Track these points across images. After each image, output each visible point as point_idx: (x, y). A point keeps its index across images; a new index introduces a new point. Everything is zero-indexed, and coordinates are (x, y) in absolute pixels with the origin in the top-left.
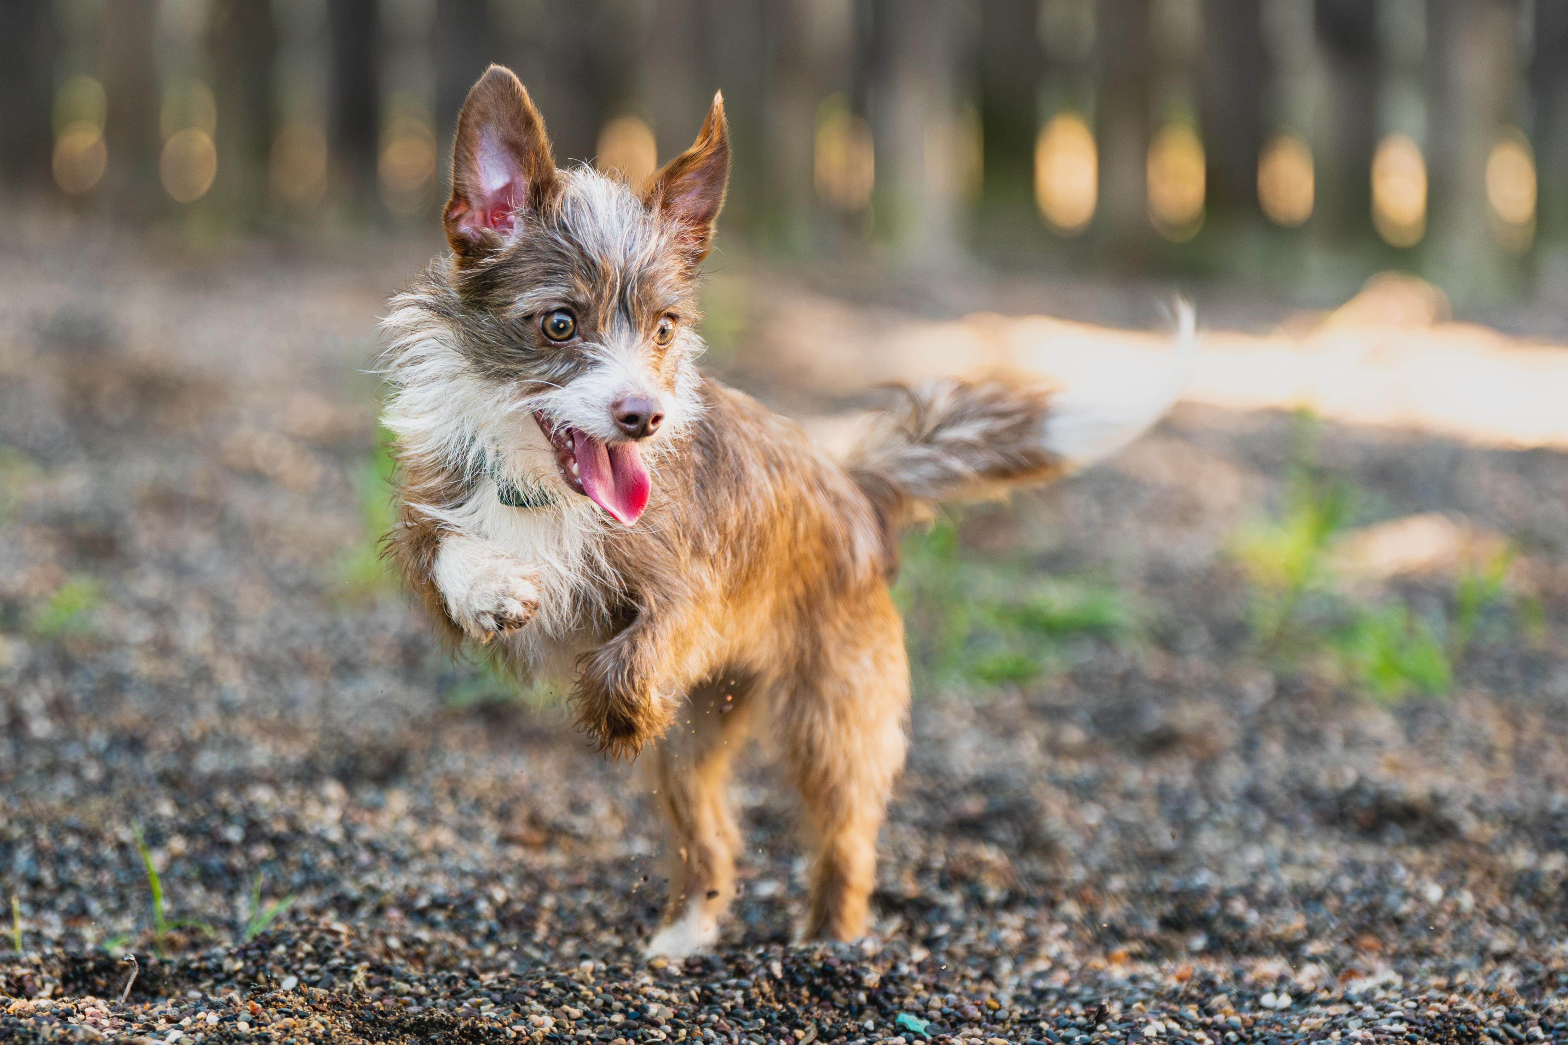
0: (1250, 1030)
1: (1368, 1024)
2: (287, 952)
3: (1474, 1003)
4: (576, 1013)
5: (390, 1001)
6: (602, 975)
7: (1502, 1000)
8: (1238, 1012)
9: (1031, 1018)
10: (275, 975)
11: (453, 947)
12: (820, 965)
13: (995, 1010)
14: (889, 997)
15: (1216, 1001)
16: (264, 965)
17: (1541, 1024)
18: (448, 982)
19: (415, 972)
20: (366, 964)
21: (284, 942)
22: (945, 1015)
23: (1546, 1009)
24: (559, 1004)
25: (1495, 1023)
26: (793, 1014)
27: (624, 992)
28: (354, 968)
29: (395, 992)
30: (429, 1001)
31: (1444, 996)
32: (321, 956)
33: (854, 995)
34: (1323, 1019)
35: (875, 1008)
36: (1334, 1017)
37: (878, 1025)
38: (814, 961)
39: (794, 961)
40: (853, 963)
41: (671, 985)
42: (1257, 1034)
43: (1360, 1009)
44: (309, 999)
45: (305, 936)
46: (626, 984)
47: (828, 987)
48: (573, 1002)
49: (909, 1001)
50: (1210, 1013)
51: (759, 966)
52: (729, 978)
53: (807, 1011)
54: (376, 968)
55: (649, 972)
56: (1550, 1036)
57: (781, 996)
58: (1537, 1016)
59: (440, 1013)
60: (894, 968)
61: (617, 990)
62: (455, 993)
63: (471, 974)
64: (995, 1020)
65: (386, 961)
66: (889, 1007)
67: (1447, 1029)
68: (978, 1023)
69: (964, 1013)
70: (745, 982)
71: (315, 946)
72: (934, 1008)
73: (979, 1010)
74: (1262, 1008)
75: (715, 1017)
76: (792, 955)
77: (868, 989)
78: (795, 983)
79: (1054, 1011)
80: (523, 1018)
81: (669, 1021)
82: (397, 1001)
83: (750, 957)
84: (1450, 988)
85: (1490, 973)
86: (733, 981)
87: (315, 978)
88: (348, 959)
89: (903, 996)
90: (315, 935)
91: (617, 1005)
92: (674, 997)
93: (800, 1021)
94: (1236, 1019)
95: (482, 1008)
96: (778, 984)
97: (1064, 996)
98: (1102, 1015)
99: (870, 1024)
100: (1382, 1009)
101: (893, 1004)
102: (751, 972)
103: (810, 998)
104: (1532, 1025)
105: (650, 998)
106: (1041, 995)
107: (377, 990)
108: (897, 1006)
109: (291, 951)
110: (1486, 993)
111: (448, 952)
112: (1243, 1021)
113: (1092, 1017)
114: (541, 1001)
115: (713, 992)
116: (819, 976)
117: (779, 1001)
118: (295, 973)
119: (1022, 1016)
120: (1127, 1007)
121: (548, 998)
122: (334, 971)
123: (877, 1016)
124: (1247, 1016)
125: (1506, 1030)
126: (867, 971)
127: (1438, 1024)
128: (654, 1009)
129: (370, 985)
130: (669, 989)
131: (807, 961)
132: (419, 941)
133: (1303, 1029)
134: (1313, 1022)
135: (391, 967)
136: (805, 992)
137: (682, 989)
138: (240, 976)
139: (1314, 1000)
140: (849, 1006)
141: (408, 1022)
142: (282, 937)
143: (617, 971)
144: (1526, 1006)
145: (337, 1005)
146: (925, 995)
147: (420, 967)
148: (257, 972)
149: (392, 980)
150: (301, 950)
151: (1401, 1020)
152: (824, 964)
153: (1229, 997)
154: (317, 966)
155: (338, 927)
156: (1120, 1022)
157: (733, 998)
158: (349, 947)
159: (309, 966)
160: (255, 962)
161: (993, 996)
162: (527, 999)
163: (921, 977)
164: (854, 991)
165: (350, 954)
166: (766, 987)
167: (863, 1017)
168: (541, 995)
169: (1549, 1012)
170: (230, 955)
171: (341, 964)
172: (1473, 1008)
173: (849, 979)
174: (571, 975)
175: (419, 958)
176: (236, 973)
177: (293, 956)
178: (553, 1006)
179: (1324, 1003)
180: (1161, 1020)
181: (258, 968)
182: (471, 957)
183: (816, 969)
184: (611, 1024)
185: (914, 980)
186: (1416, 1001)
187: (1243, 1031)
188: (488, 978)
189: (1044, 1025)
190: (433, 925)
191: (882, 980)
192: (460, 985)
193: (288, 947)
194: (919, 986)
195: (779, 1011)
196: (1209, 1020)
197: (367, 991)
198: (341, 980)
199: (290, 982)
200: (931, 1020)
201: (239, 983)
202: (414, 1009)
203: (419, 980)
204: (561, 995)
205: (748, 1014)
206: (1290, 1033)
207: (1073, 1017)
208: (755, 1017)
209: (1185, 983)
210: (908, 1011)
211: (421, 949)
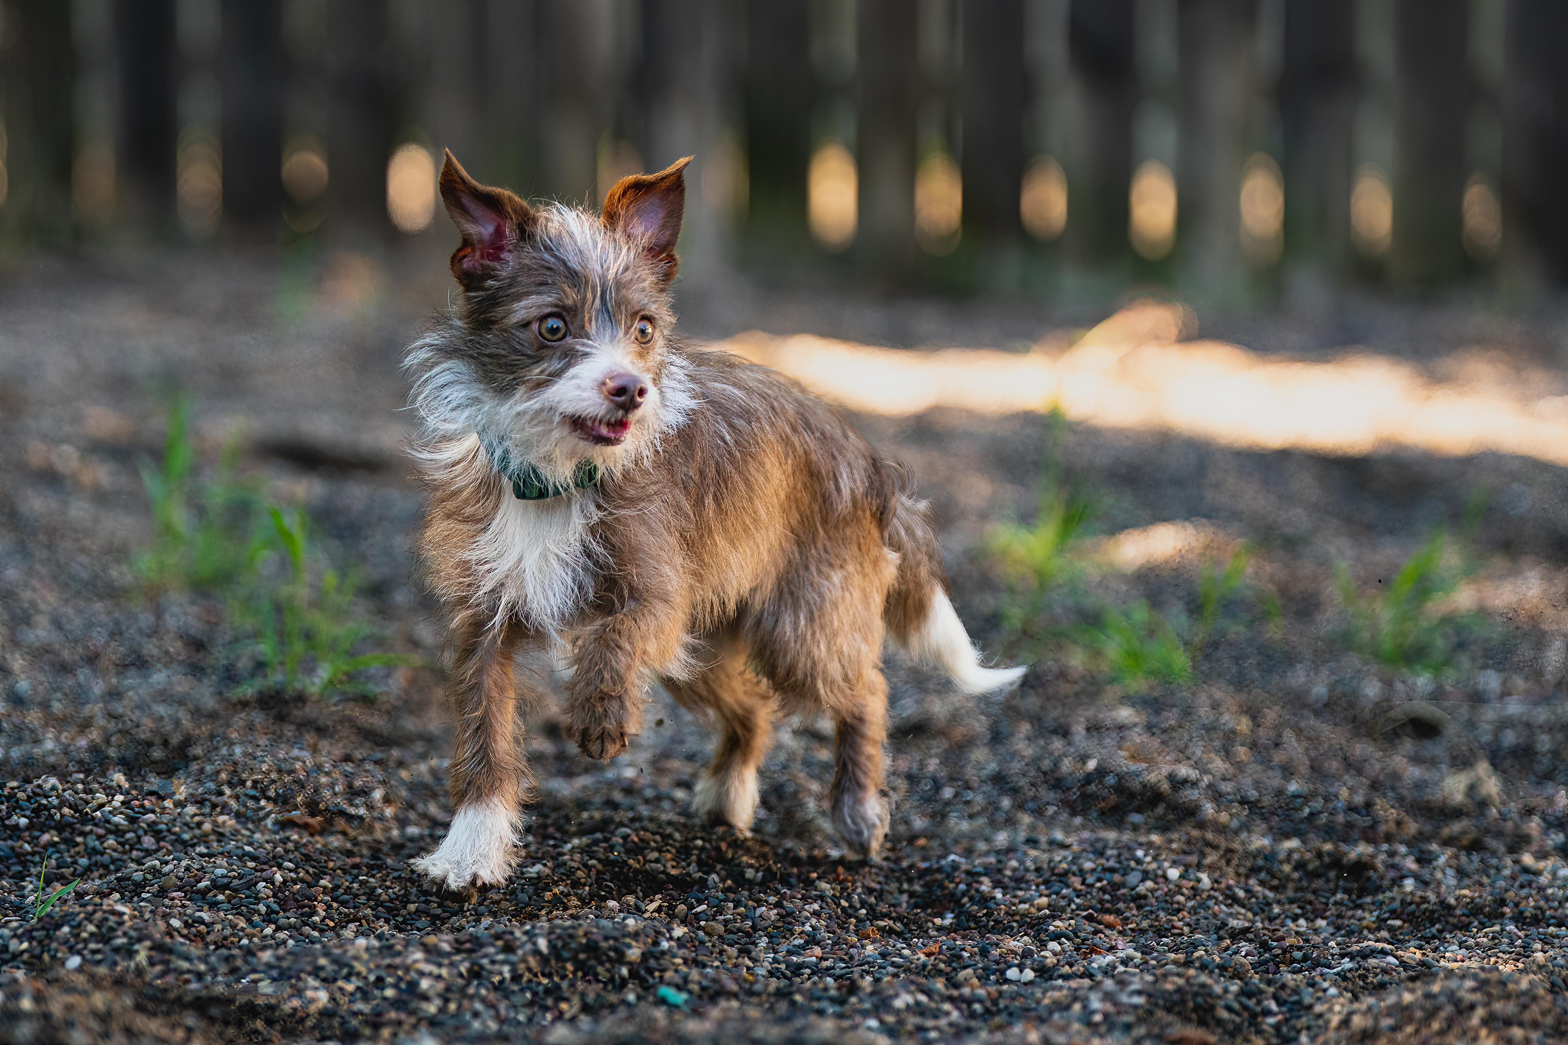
0: (995, 1002)
1: (1108, 997)
2: (71, 933)
3: (1211, 977)
4: (350, 987)
5: (170, 979)
6: (375, 952)
7: (1238, 974)
8: (983, 986)
9: (785, 991)
10: (59, 955)
11: (234, 926)
12: (584, 941)
13: (752, 983)
14: (650, 971)
15: (962, 975)
16: (48, 945)
17: (1275, 997)
18: (228, 959)
19: (195, 950)
20: (148, 943)
21: (67, 923)
22: (703, 989)
23: (1279, 984)
24: (335, 980)
25: (1230, 996)
26: (558, 987)
27: (396, 968)
28: (137, 947)
29: (175, 970)
30: (209, 978)
31: (1180, 970)
32: (104, 936)
33: (616, 970)
34: (1065, 992)
35: (637, 981)
36: (1076, 990)
37: (639, 998)
38: (578, 936)
39: (559, 937)
40: (615, 939)
41: (441, 960)
42: (1002, 1006)
43: (1099, 983)
44: (92, 977)
45: (89, 917)
46: (398, 961)
47: (592, 962)
48: (347, 978)
49: (669, 975)
50: (957, 986)
51: (526, 942)
52: (497, 953)
53: (572, 985)
54: (158, 947)
55: (421, 948)
56: (1284, 1009)
57: (547, 970)
58: (1271, 990)
59: (220, 989)
60: (656, 943)
61: (389, 966)
62: (234, 971)
63: (249, 952)
64: (751, 993)
65: (168, 940)
66: (651, 980)
67: (1183, 1002)
68: (735, 996)
69: (722, 986)
70: (513, 958)
71: (98, 927)
72: (693, 982)
73: (738, 983)
74: (1007, 981)
75: (483, 992)
76: (558, 931)
77: (630, 964)
78: (559, 958)
79: (808, 984)
80: (299, 993)
81: (440, 995)
82: (177, 979)
83: (518, 934)
84: (1188, 964)
85: (1227, 949)
86: (501, 957)
87: (99, 957)
88: (130, 938)
89: (663, 970)
90: (98, 915)
91: (390, 980)
92: (444, 972)
93: (566, 995)
94: (981, 992)
95: (259, 984)
96: (544, 960)
97: (816, 971)
98: (853, 989)
99: (631, 997)
100: (1122, 983)
101: (654, 978)
102: (519, 947)
103: (574, 973)
104: (1267, 999)
105: (422, 974)
106: (797, 969)
107: (158, 968)
108: (657, 980)
109: (75, 931)
110: (1223, 968)
111: (228, 932)
112: (989, 993)
113: (844, 990)
114: (317, 976)
115: (482, 967)
116: (583, 952)
117: (543, 975)
118: (79, 953)
119: (778, 989)
120: (877, 980)
121: (323, 974)
122: (117, 950)
123: (639, 990)
124: (993, 989)
125: (1241, 1003)
126: (629, 946)
127: (1176, 997)
128: (425, 984)
129: (152, 964)
130: (440, 965)
131: (571, 937)
132: (202, 922)
133: (1046, 1001)
134: (1056, 994)
135: (171, 946)
136: (570, 967)
137: (452, 965)
138: (26, 956)
139: (1056, 974)
140: (612, 980)
141: (188, 998)
142: (66, 919)
143: (390, 947)
144: (1261, 980)
145: (119, 982)
146: (684, 969)
147: (201, 945)
148: (42, 952)
149: (173, 958)
150: (85, 931)
151: (1139, 993)
152: (588, 940)
153: (975, 970)
154: (100, 946)
155: (120, 908)
156: (872, 994)
157: (501, 973)
158: (131, 927)
159: (92, 946)
160: (40, 942)
161: (748, 968)
162: (303, 975)
163: (682, 952)
164: (617, 966)
165: (133, 934)
166: (533, 962)
167: (625, 990)
168: (316, 971)
169: (1283, 986)
170: (15, 936)
171: (123, 944)
172: (1209, 981)
173: (612, 954)
174: (345, 952)
175: (201, 936)
176: (22, 952)
177: (77, 936)
178: (328, 981)
179: (1066, 977)
180: (910, 992)
181: (43, 947)
182: (250, 937)
183: (580, 944)
184: (385, 999)
185: (674, 956)
186: (1154, 975)
187: (988, 1004)
188: (266, 956)
189: (798, 998)
190: (214, 905)
191: (643, 954)
192: (239, 962)
193: (72, 927)
194: (679, 961)
195: (546, 986)
196: (955, 993)
197: (148, 969)
198: (123, 959)
199: (74, 962)
200: (690, 992)
201: (24, 963)
202: (194, 986)
203: (200, 958)
204: (336, 972)
205: (515, 988)
206: (1034, 1005)
207: (826, 989)
208: (522, 990)
209: (933, 958)
210: (669, 984)
211: (202, 928)
